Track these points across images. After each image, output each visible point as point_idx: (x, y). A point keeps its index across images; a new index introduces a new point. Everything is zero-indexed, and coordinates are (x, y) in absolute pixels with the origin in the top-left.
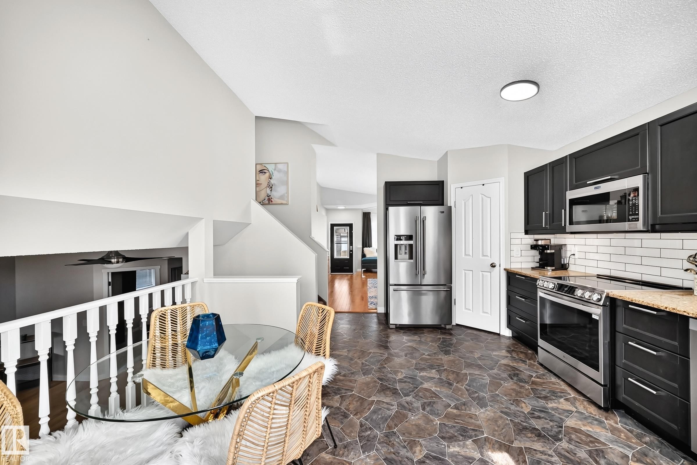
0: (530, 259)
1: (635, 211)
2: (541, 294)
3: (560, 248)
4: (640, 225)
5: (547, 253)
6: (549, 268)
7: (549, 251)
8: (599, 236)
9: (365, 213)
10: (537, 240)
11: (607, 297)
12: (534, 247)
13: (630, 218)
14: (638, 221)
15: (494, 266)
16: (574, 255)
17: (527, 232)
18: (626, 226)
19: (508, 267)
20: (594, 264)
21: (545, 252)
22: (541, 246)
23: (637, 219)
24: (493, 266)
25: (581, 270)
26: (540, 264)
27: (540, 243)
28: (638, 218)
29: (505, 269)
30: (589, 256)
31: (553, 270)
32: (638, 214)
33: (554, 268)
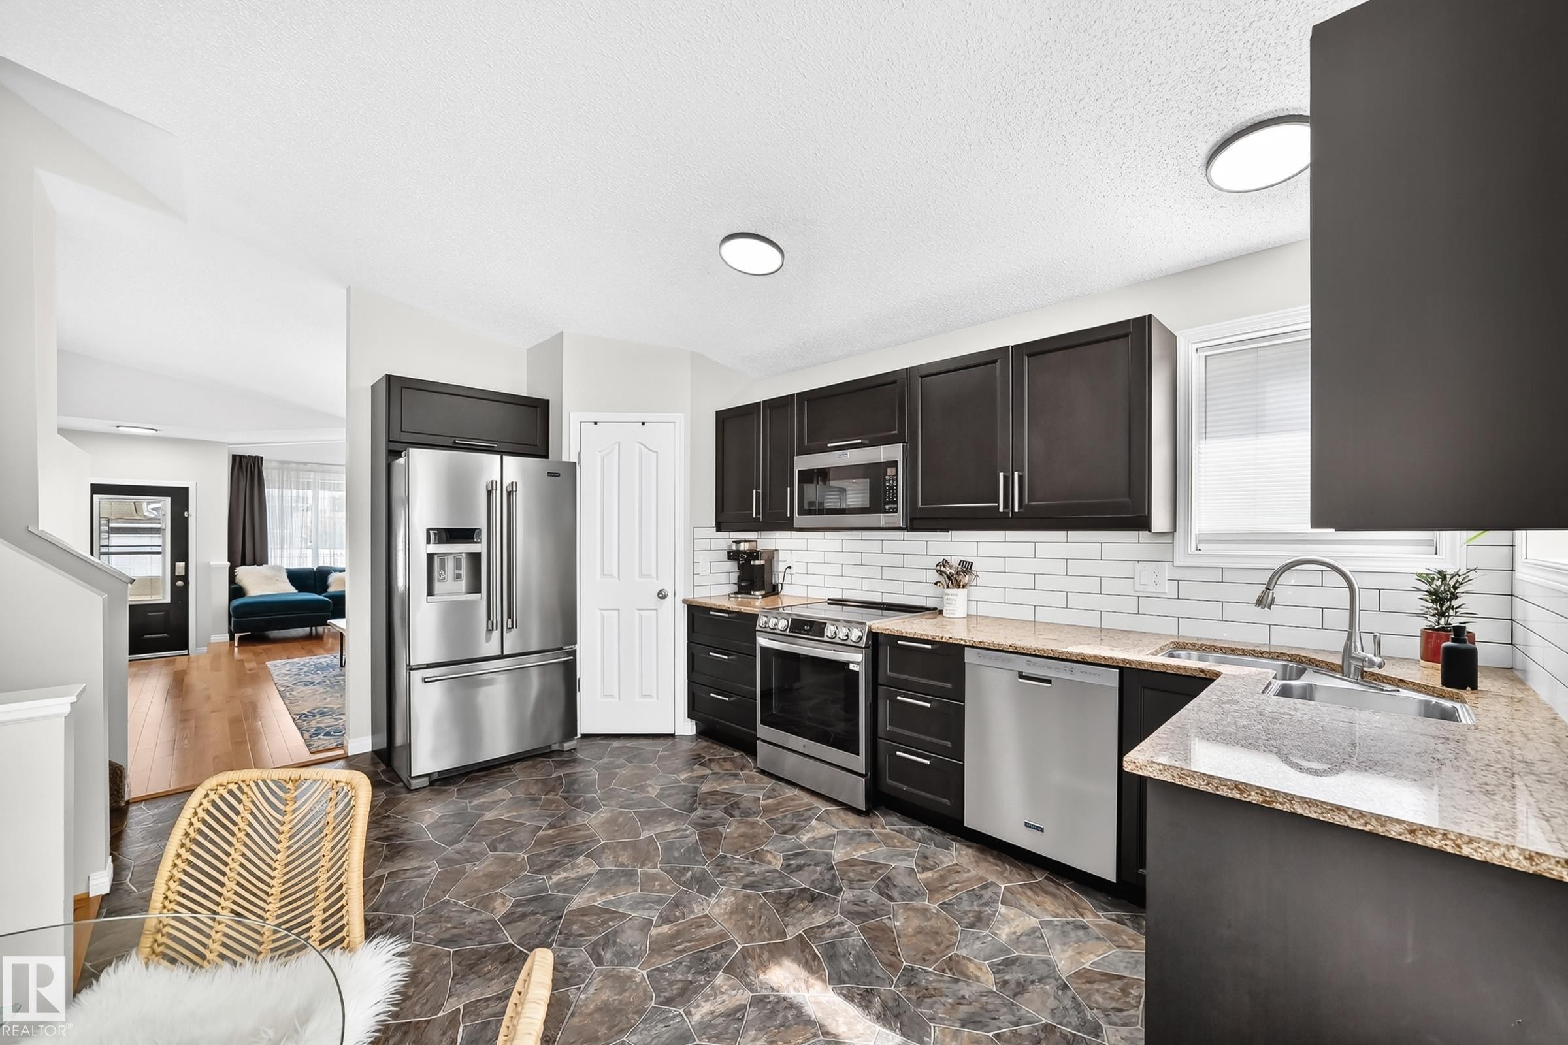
0: (723, 578)
1: (893, 498)
2: (762, 641)
3: (772, 555)
4: (897, 519)
5: (754, 565)
6: (757, 593)
7: (757, 563)
8: (828, 535)
9: (241, 456)
10: (738, 542)
11: (870, 632)
12: (733, 555)
13: (887, 507)
14: (896, 512)
15: (664, 597)
16: (790, 567)
17: (719, 527)
18: (882, 519)
19: (689, 597)
20: (819, 581)
21: (752, 564)
22: (745, 552)
23: (895, 511)
24: (662, 595)
25: (801, 592)
26: (739, 586)
27: (744, 547)
28: (897, 509)
29: (684, 601)
30: (812, 568)
31: (764, 596)
32: (896, 503)
33: (763, 592)
